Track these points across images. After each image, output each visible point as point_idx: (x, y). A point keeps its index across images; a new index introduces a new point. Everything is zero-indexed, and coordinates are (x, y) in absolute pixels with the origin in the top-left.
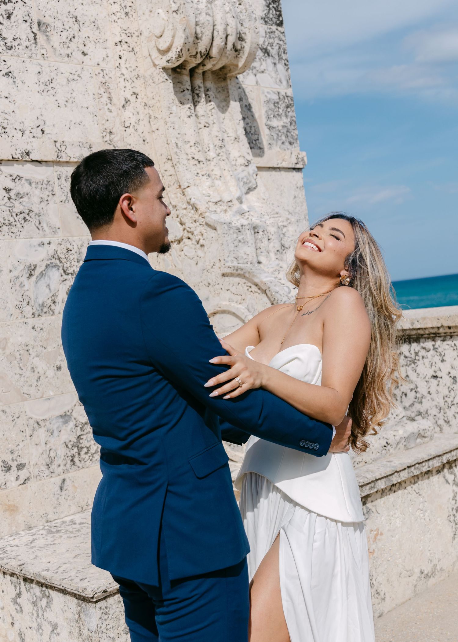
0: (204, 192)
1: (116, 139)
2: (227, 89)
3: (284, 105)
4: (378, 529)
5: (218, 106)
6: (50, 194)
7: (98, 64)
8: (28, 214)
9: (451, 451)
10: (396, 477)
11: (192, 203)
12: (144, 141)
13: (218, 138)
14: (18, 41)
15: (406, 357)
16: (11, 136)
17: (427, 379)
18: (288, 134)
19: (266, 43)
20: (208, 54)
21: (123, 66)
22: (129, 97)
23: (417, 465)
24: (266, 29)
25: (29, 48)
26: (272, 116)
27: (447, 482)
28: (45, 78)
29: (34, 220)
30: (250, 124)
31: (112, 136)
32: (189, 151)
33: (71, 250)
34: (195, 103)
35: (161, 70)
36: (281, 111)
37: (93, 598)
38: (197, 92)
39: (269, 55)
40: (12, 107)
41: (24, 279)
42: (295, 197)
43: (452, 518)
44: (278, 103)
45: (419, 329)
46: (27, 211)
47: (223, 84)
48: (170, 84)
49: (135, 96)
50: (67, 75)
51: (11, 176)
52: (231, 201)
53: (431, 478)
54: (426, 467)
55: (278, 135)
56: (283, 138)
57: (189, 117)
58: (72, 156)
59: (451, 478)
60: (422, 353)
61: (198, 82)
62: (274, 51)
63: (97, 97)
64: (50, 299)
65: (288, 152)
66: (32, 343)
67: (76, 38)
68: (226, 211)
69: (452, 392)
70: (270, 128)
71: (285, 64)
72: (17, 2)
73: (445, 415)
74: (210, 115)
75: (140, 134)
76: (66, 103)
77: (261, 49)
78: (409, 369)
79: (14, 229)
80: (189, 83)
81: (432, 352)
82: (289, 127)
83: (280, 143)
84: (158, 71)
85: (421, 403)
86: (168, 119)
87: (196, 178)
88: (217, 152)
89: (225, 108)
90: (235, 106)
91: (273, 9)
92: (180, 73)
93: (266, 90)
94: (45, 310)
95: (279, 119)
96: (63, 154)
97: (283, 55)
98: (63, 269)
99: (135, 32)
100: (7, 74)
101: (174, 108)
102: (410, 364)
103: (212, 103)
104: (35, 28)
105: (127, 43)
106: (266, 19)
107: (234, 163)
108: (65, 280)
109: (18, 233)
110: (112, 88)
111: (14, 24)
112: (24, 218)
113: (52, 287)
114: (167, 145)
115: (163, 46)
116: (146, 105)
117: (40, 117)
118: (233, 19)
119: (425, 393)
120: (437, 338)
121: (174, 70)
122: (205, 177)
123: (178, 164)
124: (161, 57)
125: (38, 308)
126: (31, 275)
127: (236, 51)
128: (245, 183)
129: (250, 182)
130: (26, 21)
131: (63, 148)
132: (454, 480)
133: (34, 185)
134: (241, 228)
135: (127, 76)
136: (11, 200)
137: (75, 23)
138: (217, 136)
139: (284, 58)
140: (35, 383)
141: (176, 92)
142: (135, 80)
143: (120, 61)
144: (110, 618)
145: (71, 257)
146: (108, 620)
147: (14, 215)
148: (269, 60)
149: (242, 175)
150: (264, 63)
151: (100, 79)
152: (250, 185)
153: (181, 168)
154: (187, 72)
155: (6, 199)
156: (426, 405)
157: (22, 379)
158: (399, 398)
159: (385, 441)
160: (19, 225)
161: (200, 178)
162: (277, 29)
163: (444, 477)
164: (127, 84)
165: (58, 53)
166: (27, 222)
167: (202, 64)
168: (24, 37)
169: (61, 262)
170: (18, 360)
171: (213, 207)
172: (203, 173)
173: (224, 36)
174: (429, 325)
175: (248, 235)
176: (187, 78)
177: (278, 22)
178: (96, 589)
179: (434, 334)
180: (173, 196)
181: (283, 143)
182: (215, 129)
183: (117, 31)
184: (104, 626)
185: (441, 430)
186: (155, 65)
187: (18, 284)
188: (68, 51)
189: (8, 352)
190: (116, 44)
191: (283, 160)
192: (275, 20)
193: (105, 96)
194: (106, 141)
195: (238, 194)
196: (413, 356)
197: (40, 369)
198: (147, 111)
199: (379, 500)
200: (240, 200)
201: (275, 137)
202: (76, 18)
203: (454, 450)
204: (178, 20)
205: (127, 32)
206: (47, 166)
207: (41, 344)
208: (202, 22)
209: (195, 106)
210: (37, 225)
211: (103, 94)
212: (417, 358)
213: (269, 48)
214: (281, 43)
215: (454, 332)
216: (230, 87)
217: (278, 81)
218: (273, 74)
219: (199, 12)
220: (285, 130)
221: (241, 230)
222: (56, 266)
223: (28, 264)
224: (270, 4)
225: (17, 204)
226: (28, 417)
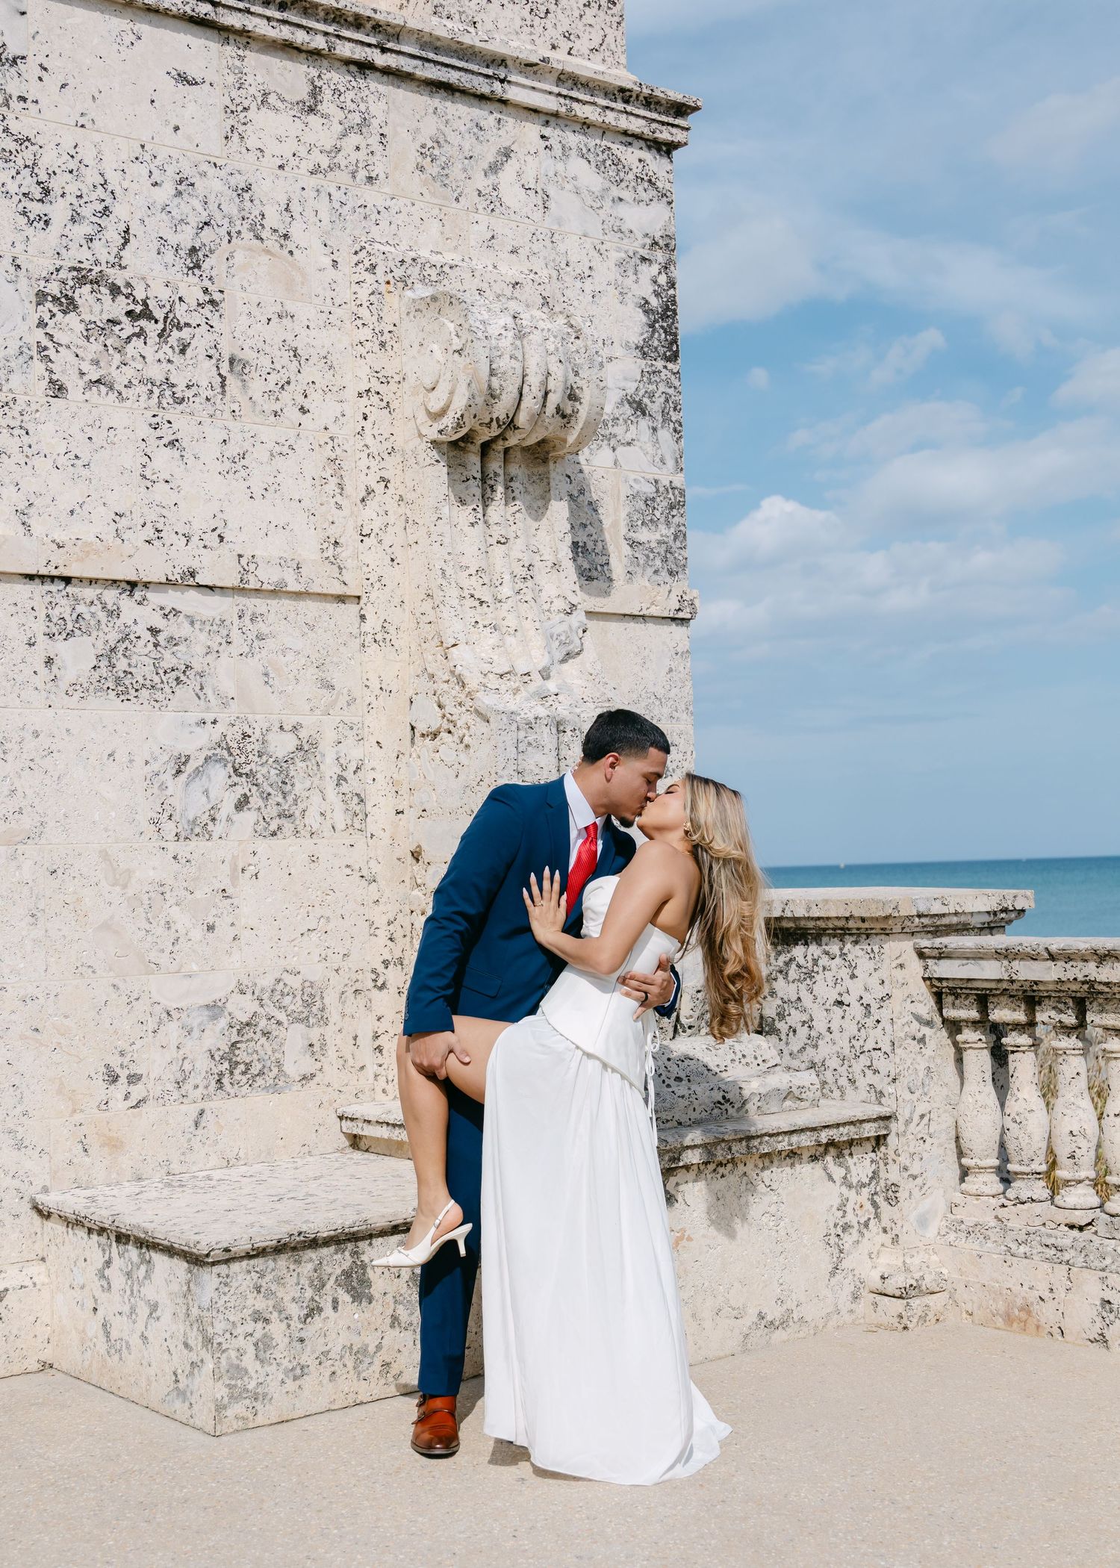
0: (483, 655)
1: (343, 555)
2: (548, 478)
3: (665, 504)
4: (683, 1230)
5: (529, 508)
6: (223, 641)
7: (326, 429)
8: (184, 672)
9: (838, 1125)
10: (723, 1149)
11: (457, 673)
12: (392, 560)
13: (521, 563)
14: (194, 390)
15: (799, 966)
16: (168, 544)
17: (827, 1006)
18: (668, 555)
19: (641, 393)
20: (512, 421)
21: (368, 431)
22: (374, 485)
23: (767, 1138)
24: (643, 367)
25: (212, 401)
26: (640, 523)
27: (830, 1178)
28: (232, 450)
29: (194, 682)
30: (595, 537)
31: (339, 549)
32: (466, 583)
33: (249, 737)
34: (486, 501)
35: (429, 445)
36: (657, 513)
37: (208, 1255)
38: (492, 482)
39: (644, 414)
40: (174, 497)
41: (167, 778)
42: (671, 670)
43: (833, 1240)
44: (653, 499)
45: (819, 919)
46: (183, 667)
47: (541, 469)
48: (442, 470)
49: (383, 484)
50: (271, 445)
51: (162, 608)
52: (528, 674)
53: (798, 1166)
54: (785, 1143)
55: (648, 557)
56: (658, 563)
57: (472, 524)
58: (266, 582)
59: (838, 1172)
60: (824, 961)
61: (495, 465)
62: (655, 407)
63: (317, 483)
64: (208, 813)
65: (665, 589)
66: (170, 881)
67: (293, 384)
68: (517, 691)
69: (863, 1030)
70: (633, 544)
71: (675, 430)
72: (199, 325)
73: (850, 1070)
74: (512, 523)
75: (387, 548)
76: (264, 492)
77: (629, 403)
78: (803, 987)
79: (159, 696)
80: (479, 464)
81: (838, 960)
82: (671, 543)
83: (650, 571)
84: (424, 446)
85: (816, 1046)
86: (432, 528)
87: (473, 629)
88: (517, 588)
89: (541, 511)
90: (559, 510)
91: (662, 331)
92: (463, 449)
93: (632, 476)
94: (197, 830)
95: (653, 528)
96: (251, 577)
97: (672, 413)
98: (233, 767)
99: (395, 376)
100: (172, 443)
101: (445, 510)
102: (805, 979)
103: (517, 503)
104: (225, 368)
105: (378, 393)
106: (646, 349)
107: (546, 607)
108: (235, 785)
109: (165, 703)
110: (345, 468)
111: (191, 362)
112: (177, 679)
113: (212, 795)
114: (428, 571)
115: (435, 406)
116: (401, 499)
117: (219, 515)
118: (559, 364)
119: (824, 1031)
120: (847, 937)
121: (454, 444)
122: (488, 629)
123: (441, 606)
124: (430, 423)
125: (186, 827)
126: (179, 772)
127: (564, 416)
128: (563, 644)
129: (571, 642)
130: (210, 357)
131: (252, 567)
132: (845, 1178)
133: (197, 625)
134: (533, 721)
135: (373, 450)
136: (159, 648)
137: (292, 358)
138: (519, 560)
139: (674, 419)
140: (170, 947)
141: (452, 483)
142: (386, 456)
143: (363, 423)
144: (232, 1292)
145: (249, 748)
146: (229, 1294)
147: (161, 672)
148: (644, 423)
149: (559, 629)
150: (633, 428)
151: (328, 452)
152: (571, 647)
153: (446, 612)
154: (475, 448)
155: (150, 646)
156: (824, 1050)
157: (149, 938)
158: (783, 1037)
159: (722, 1093)
160: (167, 690)
161: (480, 630)
162: (665, 367)
163: (825, 1169)
164: (373, 463)
165: (258, 408)
166: (181, 686)
167: (502, 437)
168: (204, 383)
169: (231, 754)
170: (147, 907)
171: (493, 682)
172: (487, 623)
173: (540, 395)
174: (833, 914)
175: (545, 735)
176: (474, 459)
177: (668, 354)
178: (213, 1243)
179: (841, 929)
180: (430, 658)
181: (656, 572)
182: (517, 548)
183: (364, 372)
184: (221, 1303)
185: (843, 1094)
186: (420, 435)
187: (156, 785)
188: (277, 407)
189: (130, 892)
190: (360, 395)
191: (652, 604)
192: (662, 350)
193: (333, 481)
194: (327, 558)
195: (543, 661)
196: (810, 965)
197: (179, 926)
198: (402, 510)
199: (690, 1185)
200: (545, 674)
201: (642, 562)
202: (295, 351)
203: (844, 1124)
204: (461, 366)
205: (379, 375)
206: (223, 595)
207: (185, 885)
208: (502, 370)
209: (486, 506)
210: (197, 690)
211: (330, 478)
212: (816, 969)
213: (646, 400)
214: (671, 391)
215: (872, 929)
216: (553, 475)
217: (657, 459)
218: (649, 447)
219: (499, 353)
220: (662, 549)
221: (533, 725)
222: (221, 760)
223: (176, 754)
224: (656, 321)
225: (167, 654)
226: (152, 1001)
